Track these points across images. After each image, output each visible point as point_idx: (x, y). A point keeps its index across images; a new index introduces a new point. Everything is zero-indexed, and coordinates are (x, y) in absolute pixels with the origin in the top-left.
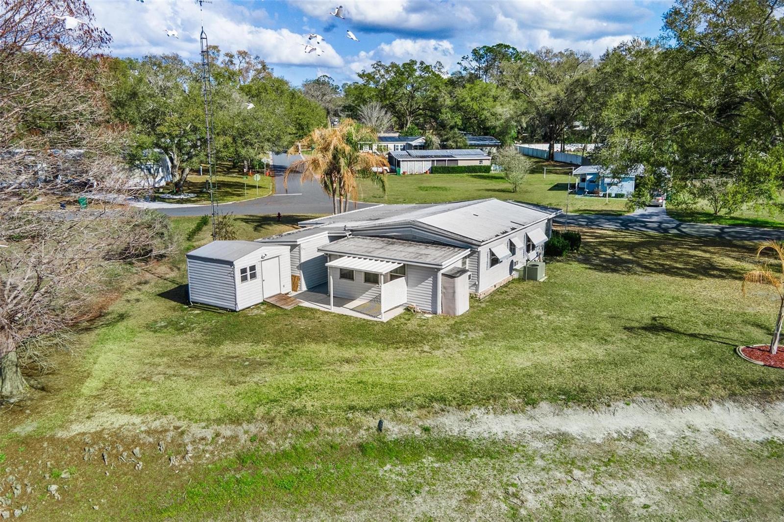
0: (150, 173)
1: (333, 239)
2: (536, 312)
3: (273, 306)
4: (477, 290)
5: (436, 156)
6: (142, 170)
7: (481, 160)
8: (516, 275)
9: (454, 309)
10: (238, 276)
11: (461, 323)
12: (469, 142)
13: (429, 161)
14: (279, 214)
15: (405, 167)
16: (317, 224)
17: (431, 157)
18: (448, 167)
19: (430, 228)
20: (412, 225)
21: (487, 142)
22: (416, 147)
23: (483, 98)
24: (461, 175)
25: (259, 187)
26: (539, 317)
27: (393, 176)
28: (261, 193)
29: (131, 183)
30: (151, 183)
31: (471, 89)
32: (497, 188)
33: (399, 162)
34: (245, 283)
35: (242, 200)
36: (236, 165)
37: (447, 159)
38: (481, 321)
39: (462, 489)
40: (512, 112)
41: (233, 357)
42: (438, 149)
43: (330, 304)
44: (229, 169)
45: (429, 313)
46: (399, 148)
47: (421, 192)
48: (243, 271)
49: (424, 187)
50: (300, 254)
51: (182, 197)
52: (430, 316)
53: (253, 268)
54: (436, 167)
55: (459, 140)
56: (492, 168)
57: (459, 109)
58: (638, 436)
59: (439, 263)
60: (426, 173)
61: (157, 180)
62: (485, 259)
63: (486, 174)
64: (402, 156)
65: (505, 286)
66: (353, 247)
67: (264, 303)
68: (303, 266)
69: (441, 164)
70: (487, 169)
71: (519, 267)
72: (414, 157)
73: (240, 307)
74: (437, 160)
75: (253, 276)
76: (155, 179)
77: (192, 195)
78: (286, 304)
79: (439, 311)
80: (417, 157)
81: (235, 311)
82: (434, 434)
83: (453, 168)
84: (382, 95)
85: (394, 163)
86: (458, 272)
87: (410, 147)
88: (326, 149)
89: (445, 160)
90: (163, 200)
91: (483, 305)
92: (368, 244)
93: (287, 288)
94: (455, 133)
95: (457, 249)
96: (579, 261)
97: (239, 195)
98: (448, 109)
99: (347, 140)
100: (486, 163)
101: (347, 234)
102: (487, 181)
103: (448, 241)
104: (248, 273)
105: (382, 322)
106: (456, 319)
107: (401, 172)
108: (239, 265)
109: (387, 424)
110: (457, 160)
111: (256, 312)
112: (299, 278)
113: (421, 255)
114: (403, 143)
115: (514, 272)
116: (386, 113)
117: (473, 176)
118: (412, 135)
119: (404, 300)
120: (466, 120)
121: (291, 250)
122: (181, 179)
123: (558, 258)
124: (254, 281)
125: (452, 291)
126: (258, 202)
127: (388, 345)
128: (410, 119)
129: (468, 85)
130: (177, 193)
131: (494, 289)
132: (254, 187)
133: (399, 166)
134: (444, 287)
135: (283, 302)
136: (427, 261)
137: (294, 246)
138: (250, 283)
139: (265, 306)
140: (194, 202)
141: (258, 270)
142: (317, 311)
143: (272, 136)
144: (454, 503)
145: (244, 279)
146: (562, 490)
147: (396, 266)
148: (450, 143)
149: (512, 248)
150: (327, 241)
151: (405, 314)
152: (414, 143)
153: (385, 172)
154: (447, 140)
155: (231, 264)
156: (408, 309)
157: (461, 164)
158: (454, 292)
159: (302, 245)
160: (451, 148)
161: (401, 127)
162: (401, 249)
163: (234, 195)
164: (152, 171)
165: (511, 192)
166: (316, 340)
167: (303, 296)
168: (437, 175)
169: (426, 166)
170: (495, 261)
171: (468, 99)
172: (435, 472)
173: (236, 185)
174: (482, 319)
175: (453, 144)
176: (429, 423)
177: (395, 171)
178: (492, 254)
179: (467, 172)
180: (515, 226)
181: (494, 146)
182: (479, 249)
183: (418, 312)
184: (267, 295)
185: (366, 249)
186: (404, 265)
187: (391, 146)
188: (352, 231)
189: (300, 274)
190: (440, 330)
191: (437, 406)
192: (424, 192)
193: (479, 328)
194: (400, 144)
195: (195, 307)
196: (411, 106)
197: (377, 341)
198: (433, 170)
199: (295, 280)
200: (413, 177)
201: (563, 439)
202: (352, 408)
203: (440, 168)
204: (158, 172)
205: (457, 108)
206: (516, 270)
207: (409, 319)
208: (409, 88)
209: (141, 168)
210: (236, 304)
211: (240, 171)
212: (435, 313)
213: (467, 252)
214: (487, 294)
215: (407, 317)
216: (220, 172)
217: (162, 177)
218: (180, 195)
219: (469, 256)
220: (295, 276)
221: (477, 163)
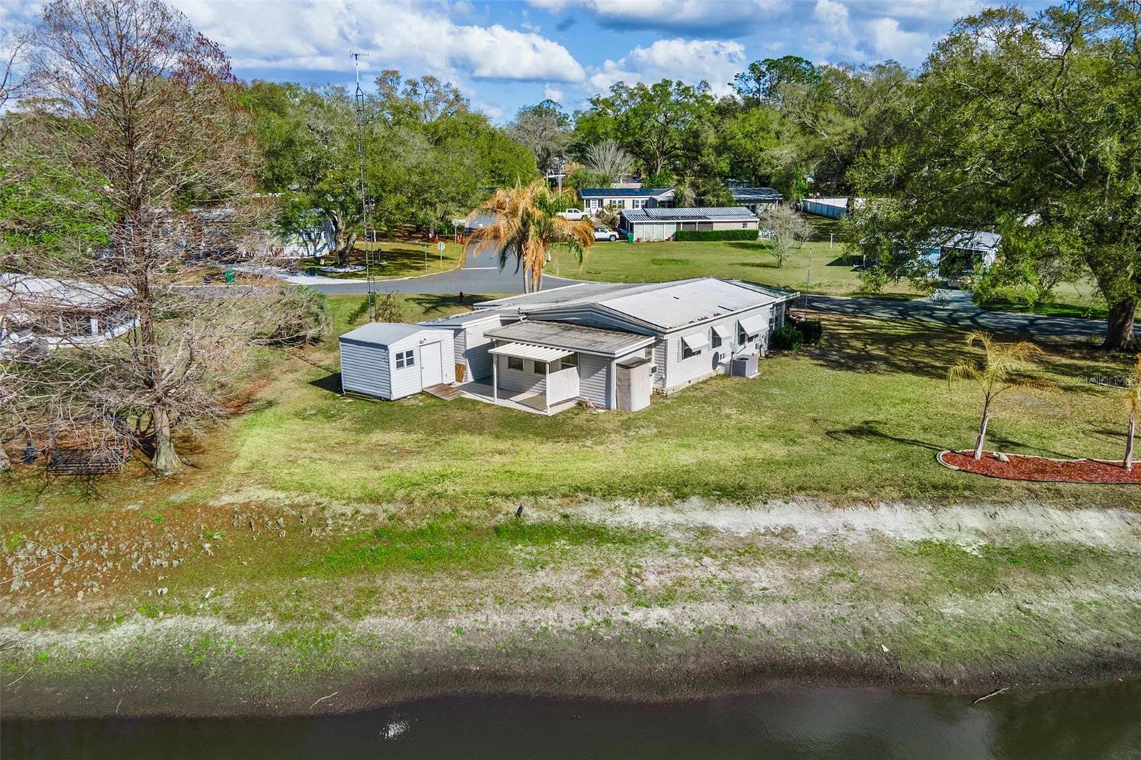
0: (310, 238)
1: (505, 323)
2: (727, 411)
3: (433, 396)
4: (664, 385)
5: (683, 217)
6: (301, 234)
7: (745, 223)
8: (721, 370)
9: (629, 404)
10: (393, 361)
11: (634, 420)
12: (735, 197)
13: (673, 223)
14: (461, 293)
15: (640, 232)
16: (494, 306)
17: (677, 218)
18: (699, 232)
20: (592, 308)
21: (762, 197)
22: (662, 204)
23: (761, 134)
24: (716, 242)
25: (444, 258)
26: (728, 416)
27: (622, 244)
28: (446, 267)
29: (288, 250)
30: (312, 252)
31: (744, 120)
32: (758, 261)
33: (632, 224)
34: (401, 370)
35: (422, 274)
36: (419, 231)
37: (698, 221)
38: (658, 418)
39: (586, 567)
40: (795, 155)
41: (381, 445)
42: (691, 206)
43: (493, 396)
44: (410, 233)
45: (603, 408)
46: (640, 204)
47: (654, 267)
48: (399, 356)
49: (660, 260)
50: (465, 340)
51: (348, 269)
52: (603, 411)
53: (410, 353)
54: (681, 233)
55: (721, 193)
56: (760, 234)
57: (729, 149)
58: (787, 532)
59: (610, 350)
60: (668, 240)
61: (318, 248)
62: (674, 349)
63: (752, 242)
64: (637, 217)
65: (704, 382)
66: (523, 333)
67: (421, 393)
68: (469, 354)
69: (689, 228)
70: (754, 235)
71: (726, 360)
72: (652, 219)
73: (395, 396)
74: (684, 223)
75: (410, 362)
76: (315, 246)
77: (360, 268)
78: (447, 395)
79: (614, 406)
80: (657, 218)
81: (389, 400)
82: (573, 522)
83: (705, 233)
84: (623, 127)
85: (623, 227)
86: (637, 362)
87: (652, 204)
89: (695, 223)
90: (324, 274)
91: (668, 402)
92: (542, 329)
93: (450, 378)
94: (716, 184)
95: (640, 337)
96: (812, 356)
97: (418, 269)
98: (710, 150)
99: (540, 203)
100: (752, 227)
101: (521, 318)
102: (749, 251)
103: (632, 328)
104: (405, 359)
105: (547, 416)
106: (631, 416)
107: (635, 239)
108: (394, 349)
109: (526, 510)
110: (712, 223)
111: (412, 402)
112: (464, 368)
113: (596, 342)
114: (646, 198)
115: (719, 367)
116: (624, 156)
117: (732, 245)
118: (658, 186)
119: (576, 392)
120: (736, 166)
121: (455, 336)
122: (346, 248)
123: (786, 352)
124: (412, 368)
125: (626, 384)
126: (441, 278)
127: (548, 438)
128: (661, 162)
129: (740, 116)
130: (341, 266)
131: (688, 385)
132: (438, 258)
133: (632, 230)
134: (619, 379)
135: (443, 393)
136: (601, 349)
137: (458, 331)
138: (406, 370)
139: (424, 397)
140: (361, 276)
141: (416, 356)
142: (478, 402)
144: (575, 578)
145: (400, 365)
146: (686, 573)
147: (566, 354)
148: (709, 197)
149: (716, 338)
150: (499, 325)
151: (575, 408)
152: (659, 198)
153: (613, 239)
154: (705, 193)
155: (385, 347)
156: (580, 404)
157: (717, 227)
158: (629, 385)
159: (467, 330)
160: (710, 205)
161: (651, 171)
162: (577, 336)
163: (412, 268)
164: (313, 237)
165: (774, 267)
166: (471, 432)
167: (468, 388)
168: (683, 243)
169: (669, 231)
170: (687, 353)
171: (740, 135)
172: (564, 552)
173: (417, 255)
174: (660, 416)
175: (711, 199)
176: (569, 511)
177: (627, 238)
178: (684, 344)
179: (725, 239)
181: (773, 201)
182: (666, 337)
183: (590, 407)
184: (425, 385)
185: (537, 335)
186: (576, 353)
187: (628, 202)
188: (526, 314)
189: (465, 362)
190: (609, 426)
191: (581, 496)
192: (657, 267)
193: (653, 426)
195: (348, 396)
196: (663, 144)
197: (537, 434)
198: (678, 237)
199: (459, 370)
200: (648, 246)
201: (706, 531)
202: (493, 494)
203: (687, 233)
204: (320, 238)
205: (720, 150)
206: (721, 364)
207: (578, 414)
208: (662, 119)
209: (299, 232)
210: (391, 393)
211: (424, 237)
212: (608, 407)
213: (652, 340)
214: (676, 390)
215: (576, 411)
216: (399, 237)
217: (325, 245)
218: (345, 267)
219: (655, 345)
220: (461, 365)
221: (739, 227)
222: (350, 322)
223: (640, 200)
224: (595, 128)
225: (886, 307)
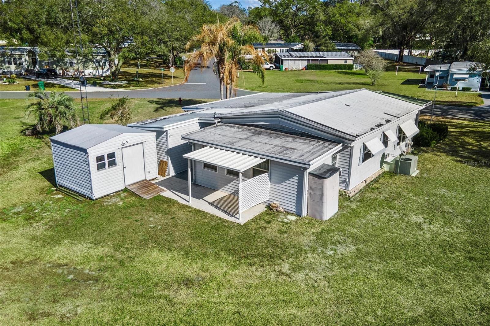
0: (100, 65)
1: (203, 125)
2: (414, 219)
3: (134, 194)
4: (347, 187)
5: (311, 57)
6: (94, 63)
7: (346, 61)
8: (386, 168)
9: (321, 213)
10: (93, 164)
11: (329, 231)
12: (337, 48)
13: (305, 60)
14: (180, 98)
15: (287, 65)
16: (197, 109)
17: (308, 57)
18: (320, 65)
19: (299, 119)
20: (280, 115)
21: (350, 48)
22: (296, 50)
23: (349, 14)
24: (330, 71)
25: (174, 77)
26: (419, 226)
27: (277, 71)
28: (176, 82)
29: (87, 72)
30: (101, 73)
31: (340, 7)
32: (359, 81)
33: (282, 60)
34: (102, 171)
35: (160, 87)
36: (165, 64)
37: (319, 59)
38: (353, 230)
40: (372, 23)
42: (312, 51)
44: (160, 64)
45: (293, 214)
46: (284, 51)
47: (298, 84)
48: (100, 159)
49: (300, 80)
50: (167, 140)
51: (117, 83)
52: (293, 218)
53: (112, 156)
54: (310, 65)
55: (330, 45)
56: (354, 67)
57: (331, 23)
59: (306, 161)
60: (303, 69)
61: (104, 70)
62: (357, 154)
63: (350, 71)
64: (285, 56)
65: (376, 181)
66: (218, 136)
67: (126, 190)
68: (170, 152)
69: (314, 63)
70: (351, 67)
71: (389, 159)
72: (294, 57)
73: (97, 195)
74: (311, 60)
75: (112, 163)
76: (103, 69)
77: (125, 82)
78: (147, 192)
79: (304, 213)
80: (296, 57)
81: (91, 199)
83: (324, 66)
84: (274, 13)
85: (277, 62)
86: (328, 171)
87: (292, 50)
88: (213, 43)
89: (318, 60)
90: (102, 85)
91: (354, 206)
92: (234, 132)
93: (153, 173)
94: (326, 40)
95: (327, 144)
96: (447, 153)
97: (159, 83)
98: (322, 23)
99: (233, 35)
100: (350, 62)
101: (216, 121)
102: (350, 76)
104: (106, 161)
105: (239, 225)
106: (323, 226)
107: (284, 69)
108: (93, 153)
110: (327, 60)
111: (114, 200)
112: (167, 164)
113: (287, 149)
114: (287, 48)
115: (384, 165)
116: (276, 26)
117: (339, 72)
118: (294, 42)
119: (267, 197)
120: (335, 31)
121: (157, 137)
122: (116, 70)
123: (425, 149)
124: (113, 168)
125: (319, 193)
126: (172, 89)
127: (241, 258)
128: (293, 31)
129: (338, 5)
130: (113, 81)
131: (364, 184)
132: (171, 77)
133: (282, 64)
134: (311, 188)
135: (144, 190)
136: (293, 158)
137: (160, 133)
138: (108, 171)
139: (126, 194)
140: (124, 87)
141: (118, 158)
142: (174, 202)
143: (181, 36)
145: (101, 167)
147: (258, 161)
148: (322, 47)
149: (385, 140)
150: (198, 127)
151: (266, 213)
152: (295, 48)
153: (271, 69)
154: (320, 45)
155: (84, 151)
156: (269, 207)
157: (330, 63)
158: (322, 195)
159: (169, 132)
160: (323, 51)
161: (288, 36)
162: (267, 141)
163: (156, 82)
164: (101, 64)
165: (370, 85)
166: (160, 246)
167: (169, 184)
168: (311, 71)
169: (303, 64)
170: (367, 155)
171: (338, 15)
173: (158, 76)
174: (353, 227)
175: (324, 48)
177: (280, 68)
178: (365, 147)
179: (334, 69)
180: (389, 118)
181: (356, 50)
182: (353, 144)
183: (280, 212)
184: (130, 181)
185: (229, 140)
186: (268, 160)
187: (278, 50)
188: (221, 118)
189: (167, 159)
190: (304, 241)
192: (300, 84)
193: (349, 240)
194: (285, 49)
196: (295, 22)
197: (229, 251)
198: (308, 68)
199: (162, 167)
200: (293, 73)
203: (313, 66)
204: (105, 65)
205: (328, 22)
206: (387, 163)
207: (269, 222)
208: (294, 8)
209: (93, 61)
210: (92, 193)
211: (167, 66)
212: (299, 215)
213: (340, 147)
214: (357, 191)
215: (267, 218)
216: (153, 66)
217: (108, 69)
218: (115, 81)
219: (340, 152)
220: (164, 162)
221: (342, 62)
222: (101, 118)
223: (284, 49)
224: (260, 13)
225: (462, 111)
